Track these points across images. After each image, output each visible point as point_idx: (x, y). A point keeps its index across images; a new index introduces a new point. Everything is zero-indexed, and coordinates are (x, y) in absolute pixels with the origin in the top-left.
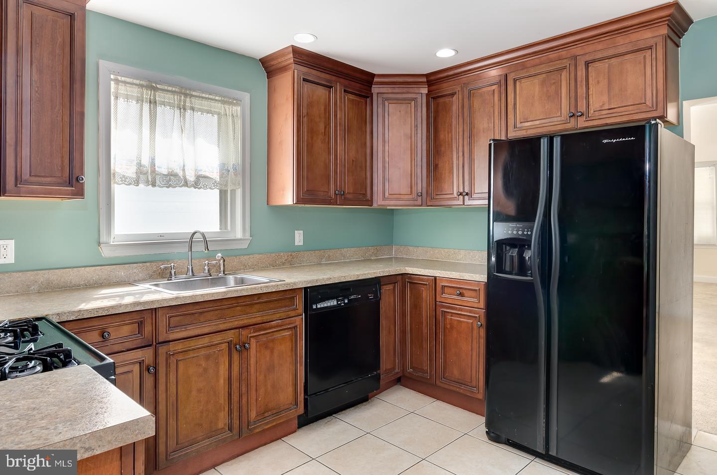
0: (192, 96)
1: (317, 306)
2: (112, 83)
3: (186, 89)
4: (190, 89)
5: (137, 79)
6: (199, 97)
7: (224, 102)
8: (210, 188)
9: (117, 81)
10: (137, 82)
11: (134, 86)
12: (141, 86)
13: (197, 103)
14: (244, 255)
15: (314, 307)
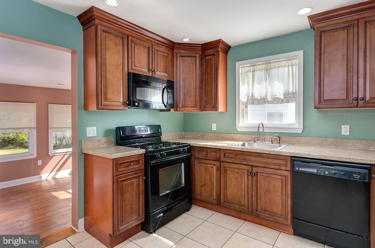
0: (270, 63)
1: (299, 169)
2: (240, 69)
3: (268, 61)
4: (269, 61)
5: (248, 64)
6: (274, 62)
7: (287, 60)
8: (280, 103)
9: (242, 68)
10: (249, 65)
11: (247, 67)
12: (250, 66)
13: (273, 65)
14: (298, 137)
15: (297, 169)
